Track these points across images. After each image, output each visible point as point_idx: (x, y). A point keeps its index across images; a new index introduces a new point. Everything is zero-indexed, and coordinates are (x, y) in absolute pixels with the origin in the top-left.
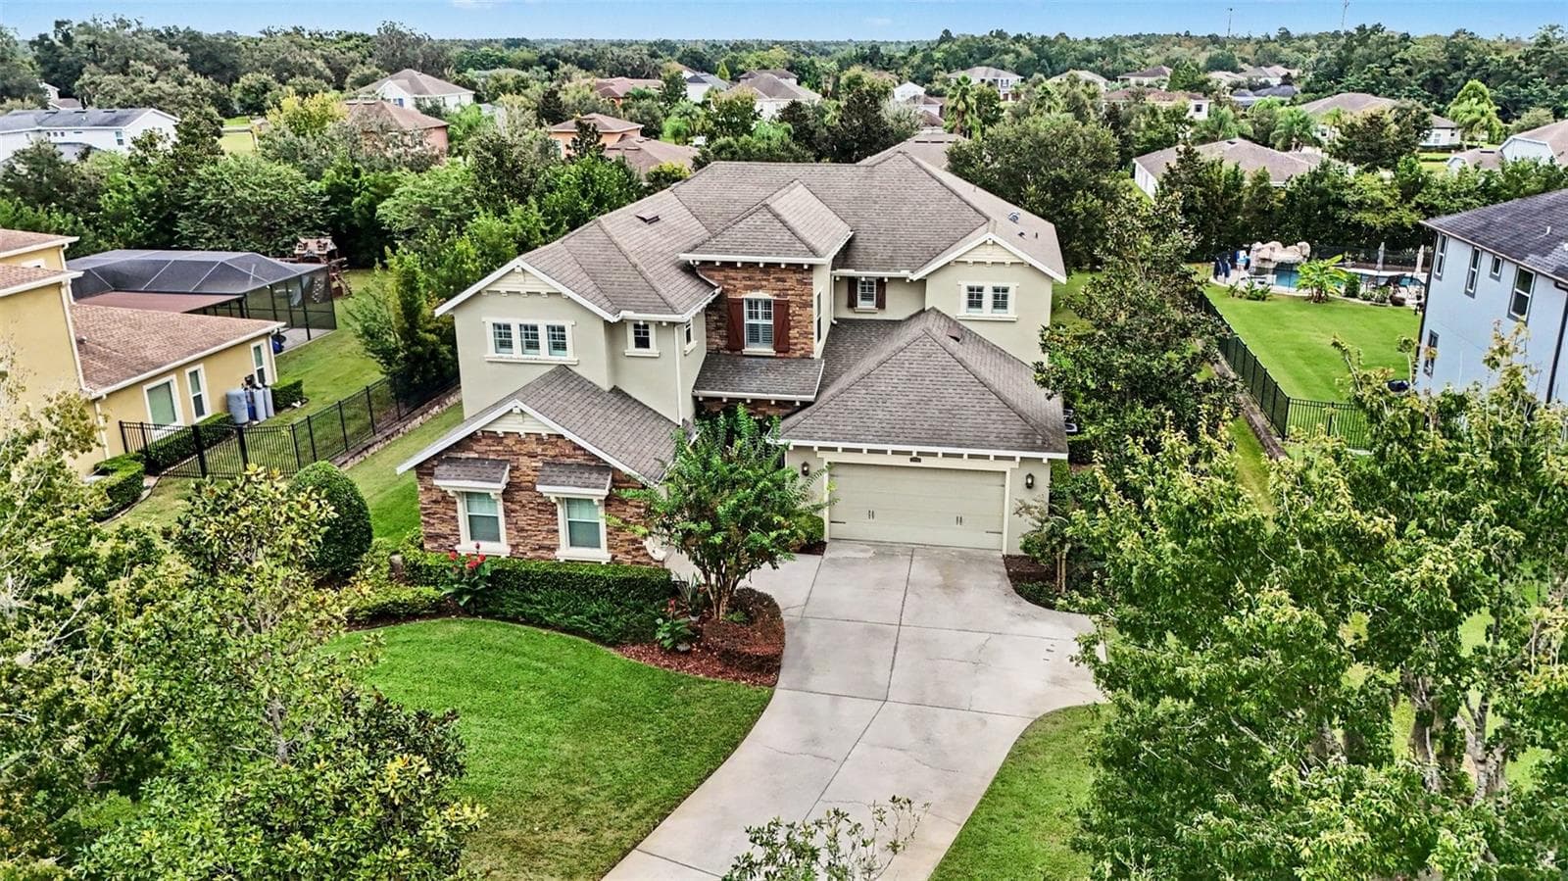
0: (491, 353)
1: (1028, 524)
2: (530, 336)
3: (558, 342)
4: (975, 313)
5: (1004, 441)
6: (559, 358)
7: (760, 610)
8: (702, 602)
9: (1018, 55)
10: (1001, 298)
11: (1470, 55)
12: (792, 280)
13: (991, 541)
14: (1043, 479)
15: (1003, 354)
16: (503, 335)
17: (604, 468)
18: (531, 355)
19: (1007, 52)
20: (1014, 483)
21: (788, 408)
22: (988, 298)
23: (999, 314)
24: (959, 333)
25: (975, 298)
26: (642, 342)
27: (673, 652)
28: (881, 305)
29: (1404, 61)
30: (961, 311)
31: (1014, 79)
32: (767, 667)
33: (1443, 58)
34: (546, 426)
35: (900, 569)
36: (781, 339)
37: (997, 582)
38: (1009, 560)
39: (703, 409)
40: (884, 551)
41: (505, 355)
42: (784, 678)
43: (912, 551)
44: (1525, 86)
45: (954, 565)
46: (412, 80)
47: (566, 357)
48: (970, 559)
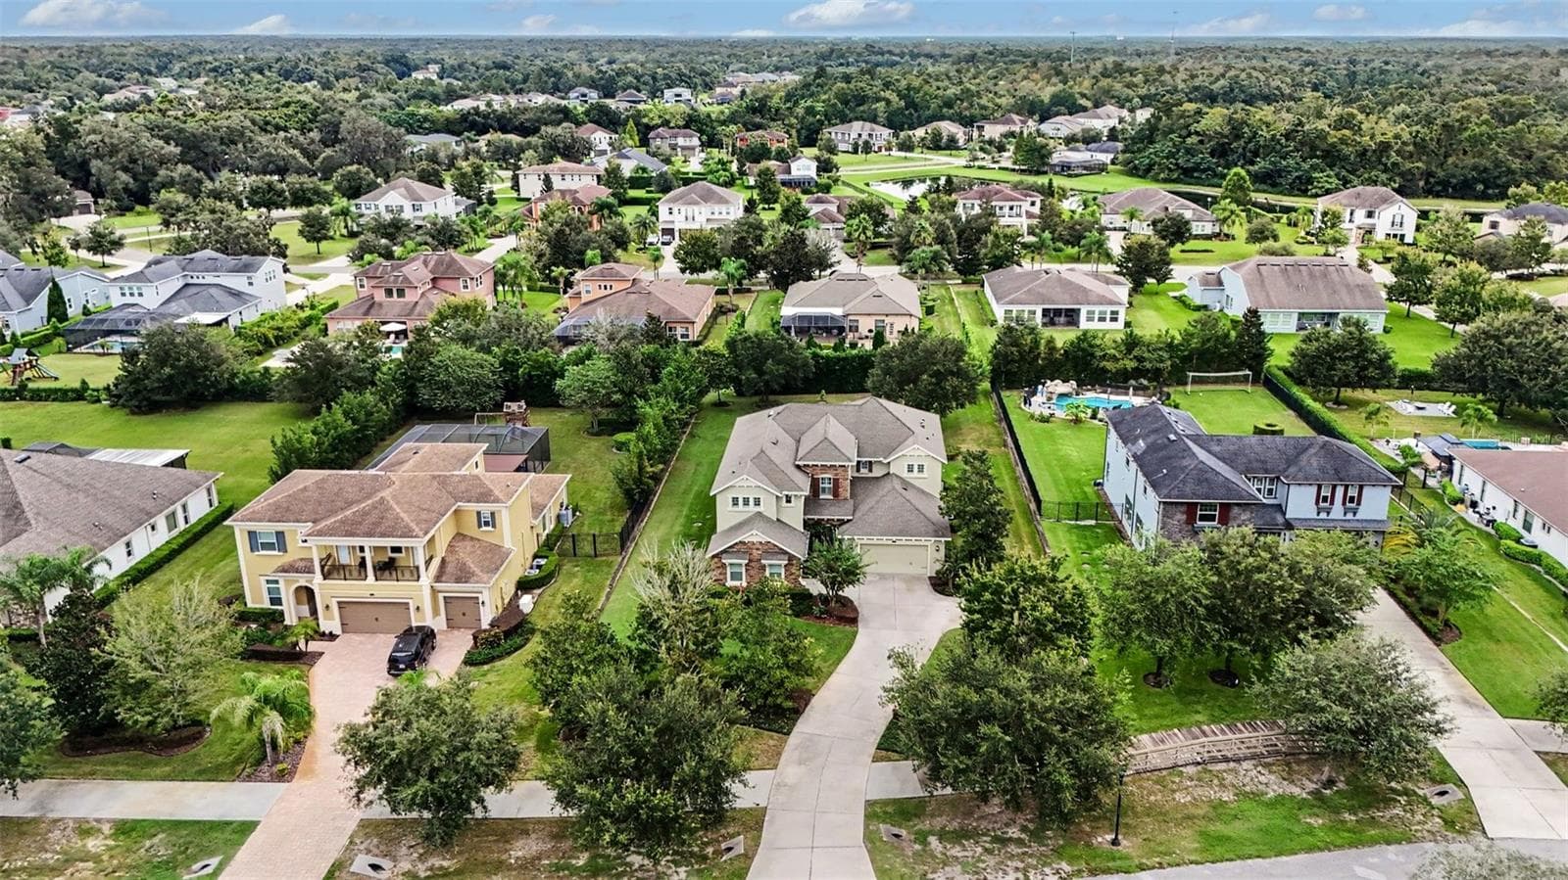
0: (730, 507)
1: (938, 566)
2: (746, 502)
3: (757, 502)
4: (911, 475)
5: (927, 534)
6: (757, 509)
7: (846, 603)
8: (825, 599)
9: (888, 102)
10: (921, 468)
11: (1246, 129)
12: (840, 470)
13: (923, 571)
14: (942, 548)
15: (923, 492)
16: (735, 502)
17: (786, 553)
18: (746, 508)
19: (878, 100)
20: (931, 550)
21: (842, 522)
22: (916, 469)
23: (921, 475)
24: (906, 485)
25: (910, 469)
26: (789, 501)
27: (820, 618)
28: (871, 471)
29: (1197, 133)
30: (905, 474)
31: (886, 132)
32: (854, 621)
33: (1226, 130)
34: (764, 539)
35: (889, 584)
36: (836, 494)
37: (927, 587)
38: (930, 578)
39: (806, 524)
40: (883, 577)
41: (735, 508)
42: (860, 625)
43: (893, 576)
44: (1285, 159)
45: (911, 580)
46: (407, 188)
47: (761, 509)
48: (917, 578)
